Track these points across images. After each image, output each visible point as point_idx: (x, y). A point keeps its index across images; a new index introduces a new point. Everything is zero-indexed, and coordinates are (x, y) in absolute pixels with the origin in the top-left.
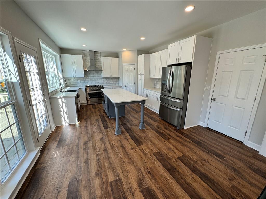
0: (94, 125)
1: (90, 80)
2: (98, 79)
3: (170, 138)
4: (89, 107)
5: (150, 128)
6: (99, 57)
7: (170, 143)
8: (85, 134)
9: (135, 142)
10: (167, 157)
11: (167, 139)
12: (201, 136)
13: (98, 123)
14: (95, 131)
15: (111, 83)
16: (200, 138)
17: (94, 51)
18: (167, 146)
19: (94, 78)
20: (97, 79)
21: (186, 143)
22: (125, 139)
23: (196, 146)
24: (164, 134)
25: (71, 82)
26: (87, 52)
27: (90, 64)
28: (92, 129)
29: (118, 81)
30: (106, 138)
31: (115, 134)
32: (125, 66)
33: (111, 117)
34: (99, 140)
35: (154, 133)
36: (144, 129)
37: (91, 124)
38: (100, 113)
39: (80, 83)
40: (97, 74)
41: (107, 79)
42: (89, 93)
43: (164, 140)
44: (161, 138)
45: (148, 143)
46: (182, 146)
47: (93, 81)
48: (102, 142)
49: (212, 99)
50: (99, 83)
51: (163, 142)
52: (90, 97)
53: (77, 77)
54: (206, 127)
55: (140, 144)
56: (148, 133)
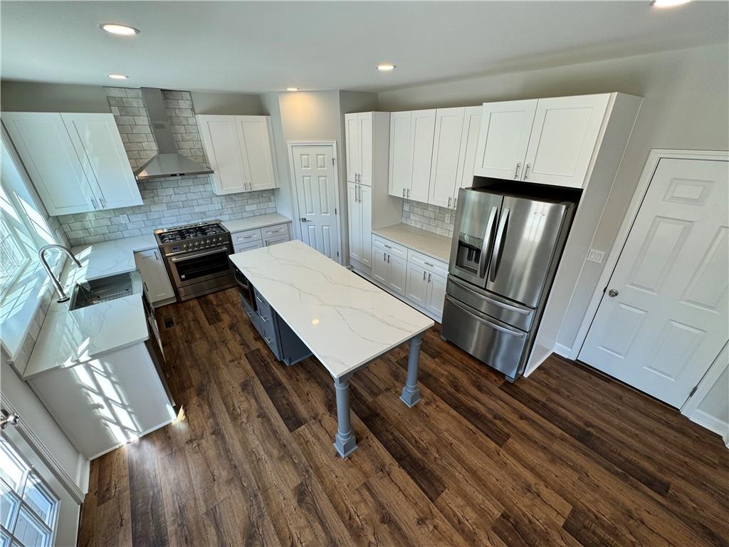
1: (169, 208)
2: (201, 202)
3: (506, 430)
4: (191, 316)
5: (435, 396)
6: (188, 113)
7: (515, 455)
8: (228, 482)
9: (417, 483)
10: (535, 531)
11: (501, 439)
12: (578, 403)
13: (256, 399)
14: (261, 452)
15: (248, 208)
16: (579, 410)
17: (162, 90)
18: (516, 477)
19: (183, 198)
20: (195, 203)
21: (556, 447)
22: (381, 474)
23: (585, 454)
24: (485, 417)
25: (88, 225)
27: (154, 146)
29: (272, 197)
30: (313, 482)
31: (338, 455)
32: (297, 151)
33: (291, 362)
34: (295, 502)
35: (453, 417)
36: (419, 403)
37: (234, 416)
38: (244, 344)
39: (130, 226)
42: (177, 264)
43: (492, 444)
44: (482, 437)
45: (457, 474)
46: (550, 461)
47: (182, 211)
48: (309, 510)
49: (605, 291)
50: (204, 213)
51: (497, 457)
52: (183, 277)
53: (110, 206)
54: (573, 359)
55: (433, 485)
56: (438, 424)
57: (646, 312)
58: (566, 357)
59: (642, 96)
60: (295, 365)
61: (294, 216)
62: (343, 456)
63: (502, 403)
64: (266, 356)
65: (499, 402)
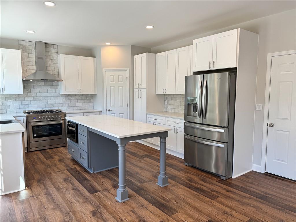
0: (64, 190)
1: (35, 99)
2: (52, 98)
3: (217, 195)
4: (35, 156)
5: (177, 183)
6: (55, 54)
7: (221, 203)
8: (53, 209)
9: (161, 210)
11: (213, 198)
12: (263, 187)
13: (72, 184)
14: (73, 200)
15: (77, 105)
16: (263, 189)
17: (46, 44)
18: (219, 209)
19: (43, 95)
20: (49, 98)
21: (245, 200)
22: (141, 207)
23: (262, 203)
24: (206, 191)
26: (30, 44)
28: (63, 198)
29: (92, 100)
30: (102, 210)
31: (117, 201)
32: (108, 74)
33: (94, 171)
34: (91, 215)
35: (187, 191)
36: (168, 186)
37: (58, 189)
39: (11, 107)
40: (49, 87)
41: (70, 97)
42: (33, 126)
43: (208, 199)
44: (202, 197)
45: (185, 208)
46: (241, 205)
47: (41, 102)
48: (98, 218)
49: (268, 125)
51: (210, 203)
52: (35, 135)
54: (263, 172)
55: (171, 211)
56: (177, 192)
57: (289, 132)
58: (259, 172)
59: (258, 34)
60: (97, 173)
61: (103, 109)
62: (120, 201)
63: (217, 186)
64: (79, 170)
65: (215, 186)
